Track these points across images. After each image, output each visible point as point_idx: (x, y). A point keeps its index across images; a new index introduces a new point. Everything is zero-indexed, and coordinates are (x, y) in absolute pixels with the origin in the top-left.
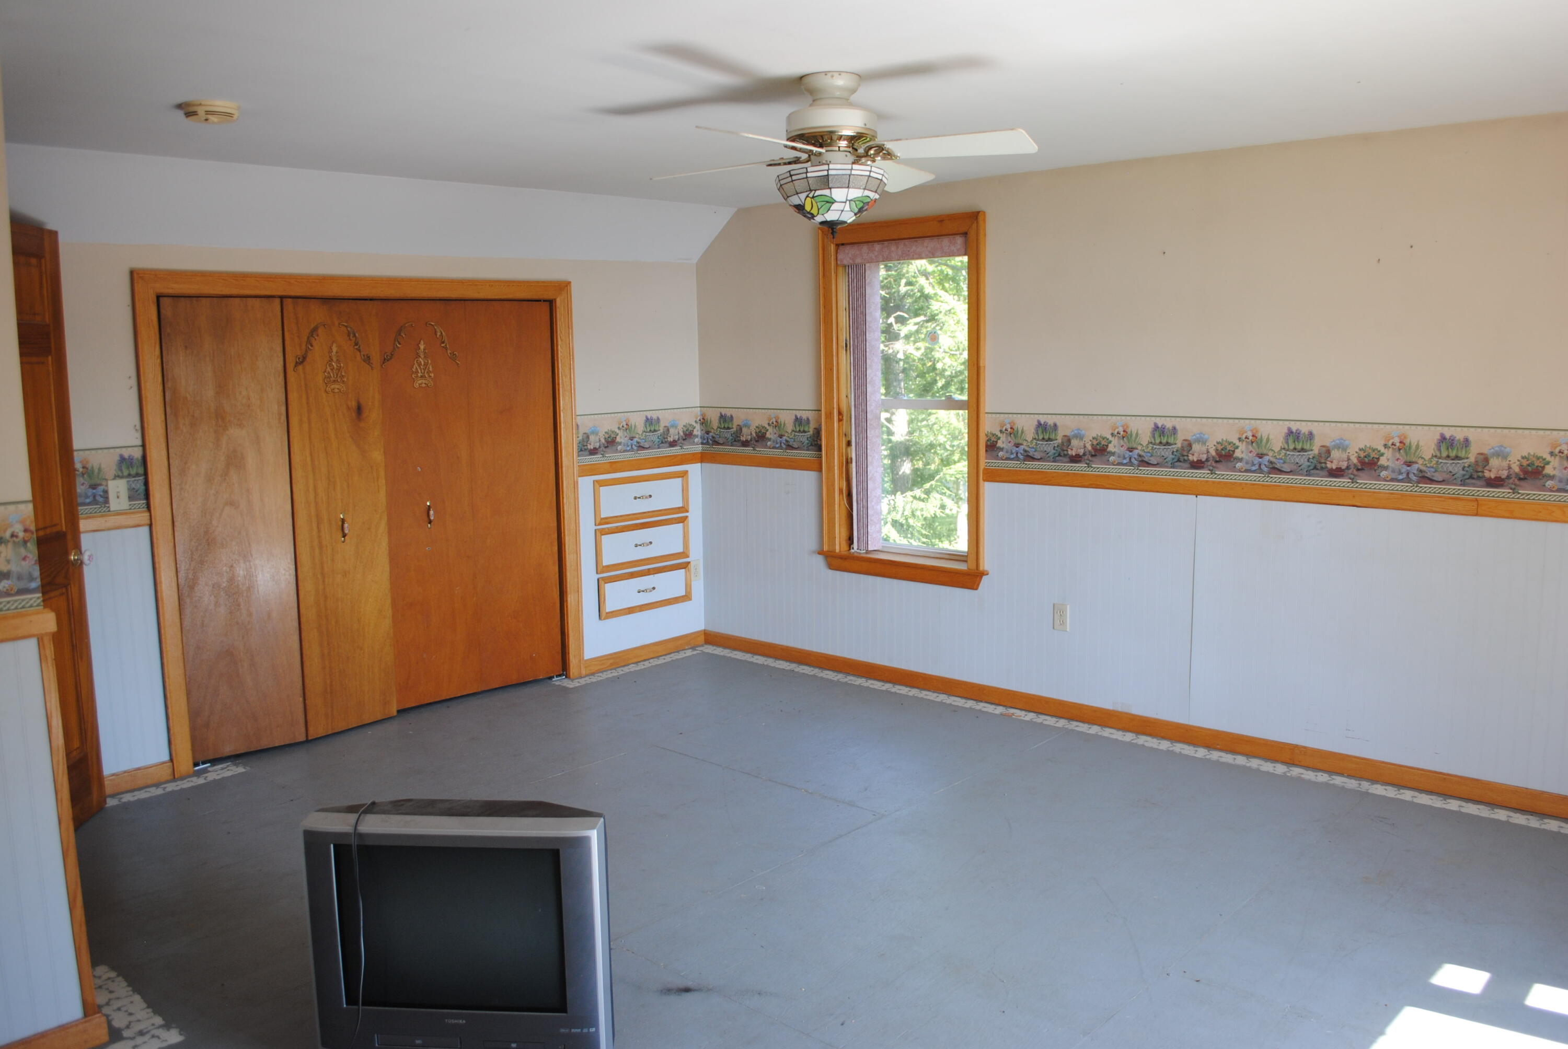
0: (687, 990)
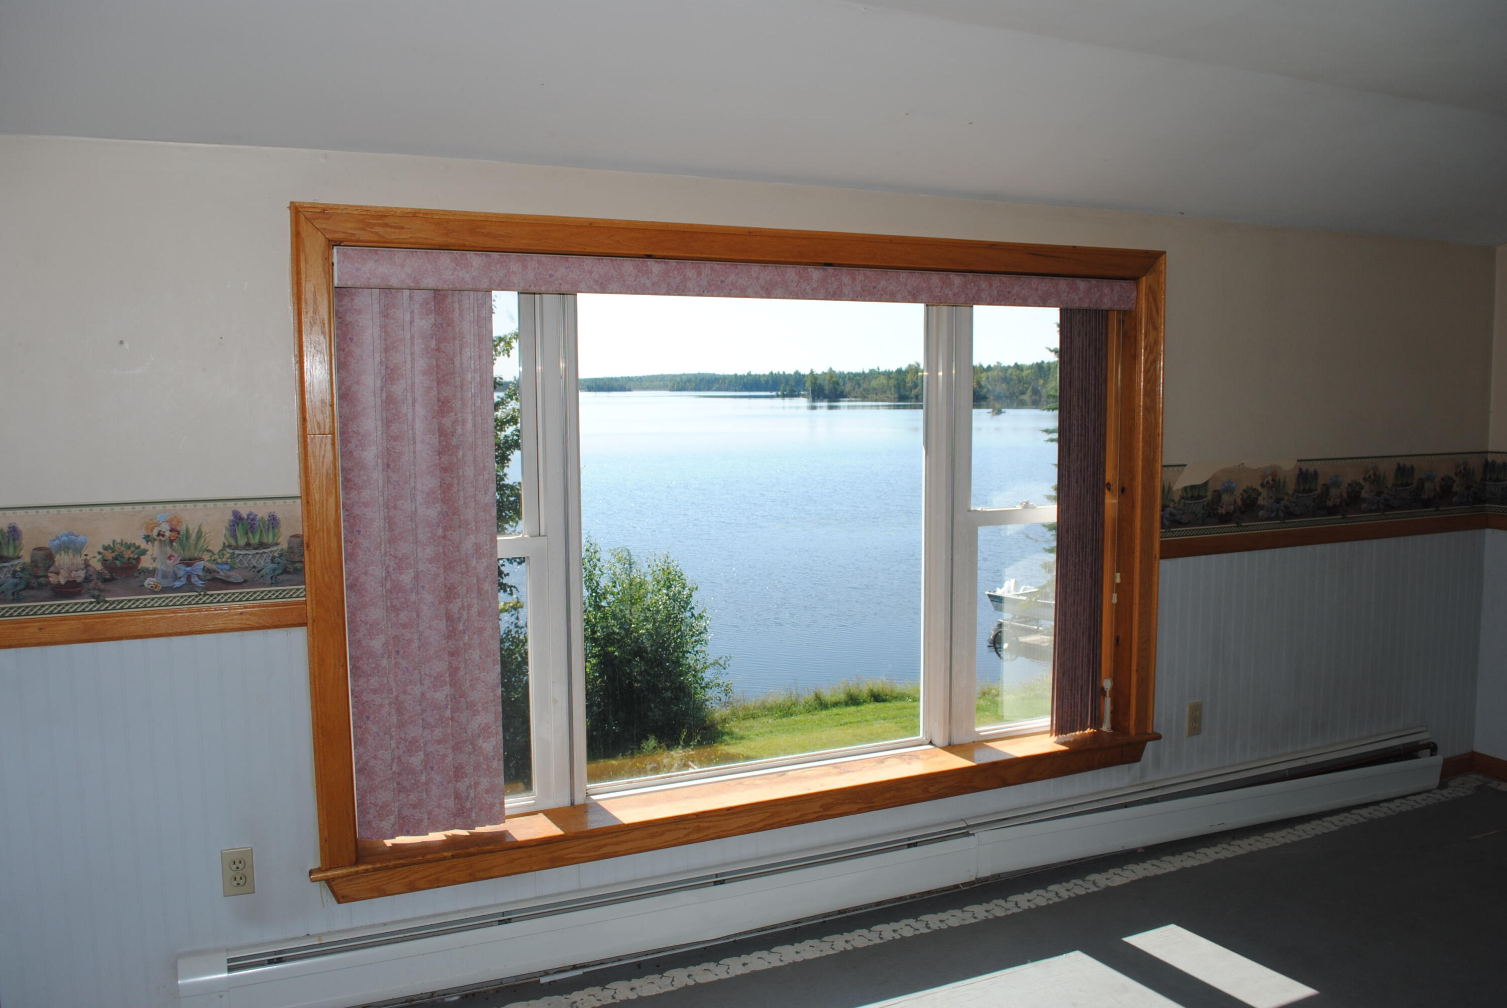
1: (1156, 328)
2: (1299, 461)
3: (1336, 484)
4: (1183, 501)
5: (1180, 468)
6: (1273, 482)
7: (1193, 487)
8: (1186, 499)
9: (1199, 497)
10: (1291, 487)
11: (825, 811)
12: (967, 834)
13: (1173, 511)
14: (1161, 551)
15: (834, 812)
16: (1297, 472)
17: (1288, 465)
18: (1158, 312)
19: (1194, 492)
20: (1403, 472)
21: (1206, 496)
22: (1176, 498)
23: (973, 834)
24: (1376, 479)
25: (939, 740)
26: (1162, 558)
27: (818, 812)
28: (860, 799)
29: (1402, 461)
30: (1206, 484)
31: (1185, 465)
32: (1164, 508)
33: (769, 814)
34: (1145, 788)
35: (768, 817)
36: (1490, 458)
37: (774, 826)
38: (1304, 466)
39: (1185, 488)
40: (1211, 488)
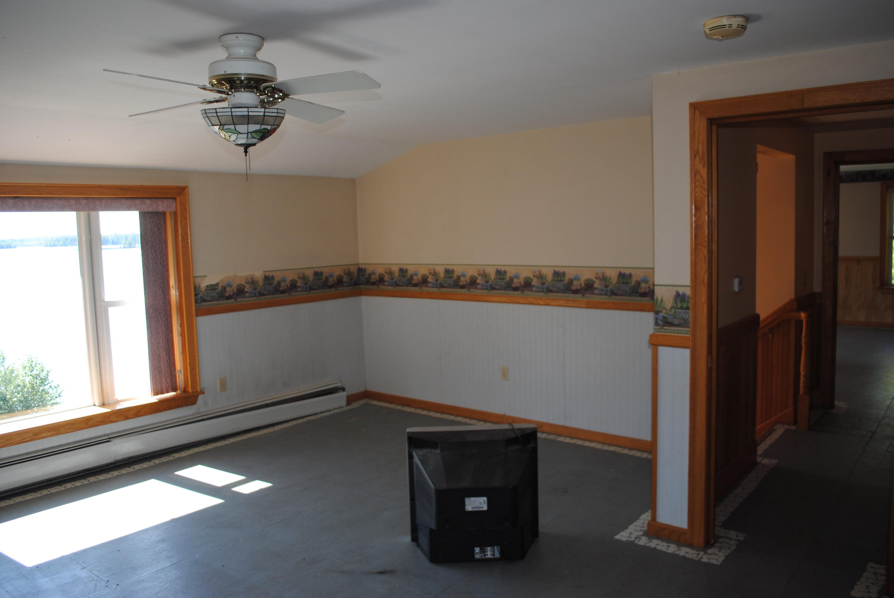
0: (381, 573)
1: (185, 218)
2: (264, 272)
3: (284, 281)
4: (206, 291)
5: (204, 278)
6: (252, 282)
7: (211, 285)
8: (208, 290)
9: (215, 289)
10: (261, 283)
11: (35, 436)
12: (109, 441)
13: (202, 296)
14: (196, 313)
15: (40, 437)
16: (263, 276)
17: (258, 274)
18: (186, 212)
19: (212, 288)
20: (318, 274)
21: (218, 289)
22: (203, 290)
23: (112, 441)
24: (304, 278)
25: (97, 403)
26: (197, 316)
27: (31, 437)
28: (53, 430)
29: (316, 270)
30: (217, 284)
31: (206, 276)
32: (196, 295)
33: (6, 440)
34: (199, 415)
35: (6, 441)
36: (360, 266)
37: (10, 445)
38: (267, 274)
39: (207, 286)
40: (220, 285)
